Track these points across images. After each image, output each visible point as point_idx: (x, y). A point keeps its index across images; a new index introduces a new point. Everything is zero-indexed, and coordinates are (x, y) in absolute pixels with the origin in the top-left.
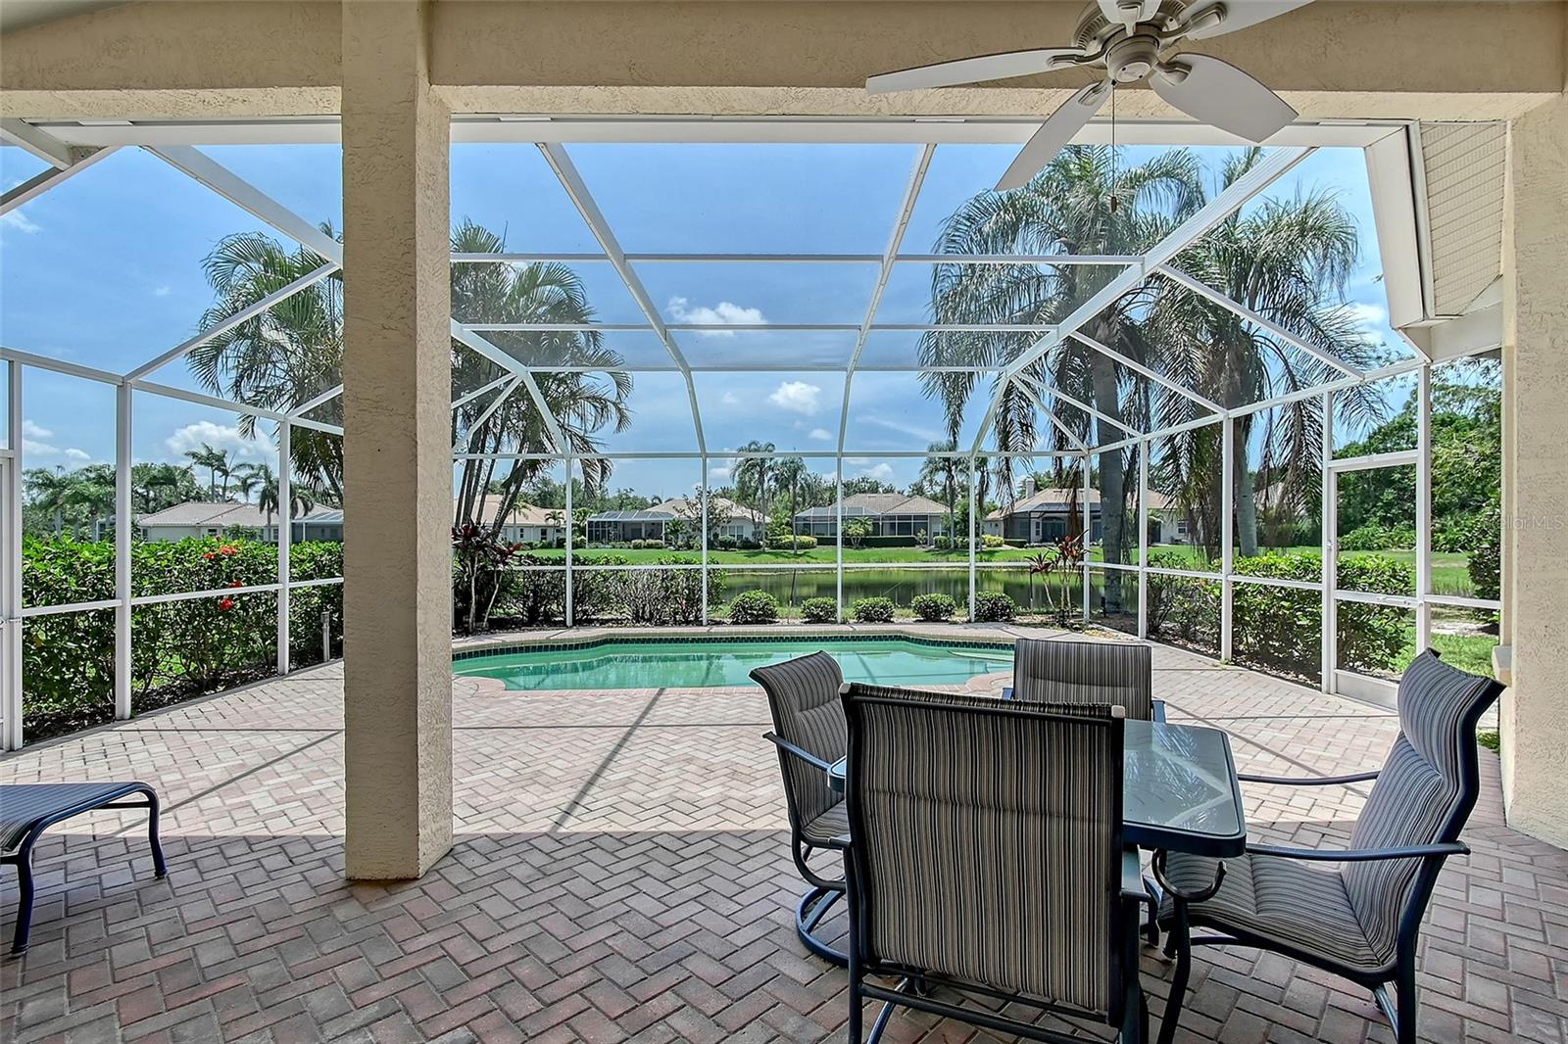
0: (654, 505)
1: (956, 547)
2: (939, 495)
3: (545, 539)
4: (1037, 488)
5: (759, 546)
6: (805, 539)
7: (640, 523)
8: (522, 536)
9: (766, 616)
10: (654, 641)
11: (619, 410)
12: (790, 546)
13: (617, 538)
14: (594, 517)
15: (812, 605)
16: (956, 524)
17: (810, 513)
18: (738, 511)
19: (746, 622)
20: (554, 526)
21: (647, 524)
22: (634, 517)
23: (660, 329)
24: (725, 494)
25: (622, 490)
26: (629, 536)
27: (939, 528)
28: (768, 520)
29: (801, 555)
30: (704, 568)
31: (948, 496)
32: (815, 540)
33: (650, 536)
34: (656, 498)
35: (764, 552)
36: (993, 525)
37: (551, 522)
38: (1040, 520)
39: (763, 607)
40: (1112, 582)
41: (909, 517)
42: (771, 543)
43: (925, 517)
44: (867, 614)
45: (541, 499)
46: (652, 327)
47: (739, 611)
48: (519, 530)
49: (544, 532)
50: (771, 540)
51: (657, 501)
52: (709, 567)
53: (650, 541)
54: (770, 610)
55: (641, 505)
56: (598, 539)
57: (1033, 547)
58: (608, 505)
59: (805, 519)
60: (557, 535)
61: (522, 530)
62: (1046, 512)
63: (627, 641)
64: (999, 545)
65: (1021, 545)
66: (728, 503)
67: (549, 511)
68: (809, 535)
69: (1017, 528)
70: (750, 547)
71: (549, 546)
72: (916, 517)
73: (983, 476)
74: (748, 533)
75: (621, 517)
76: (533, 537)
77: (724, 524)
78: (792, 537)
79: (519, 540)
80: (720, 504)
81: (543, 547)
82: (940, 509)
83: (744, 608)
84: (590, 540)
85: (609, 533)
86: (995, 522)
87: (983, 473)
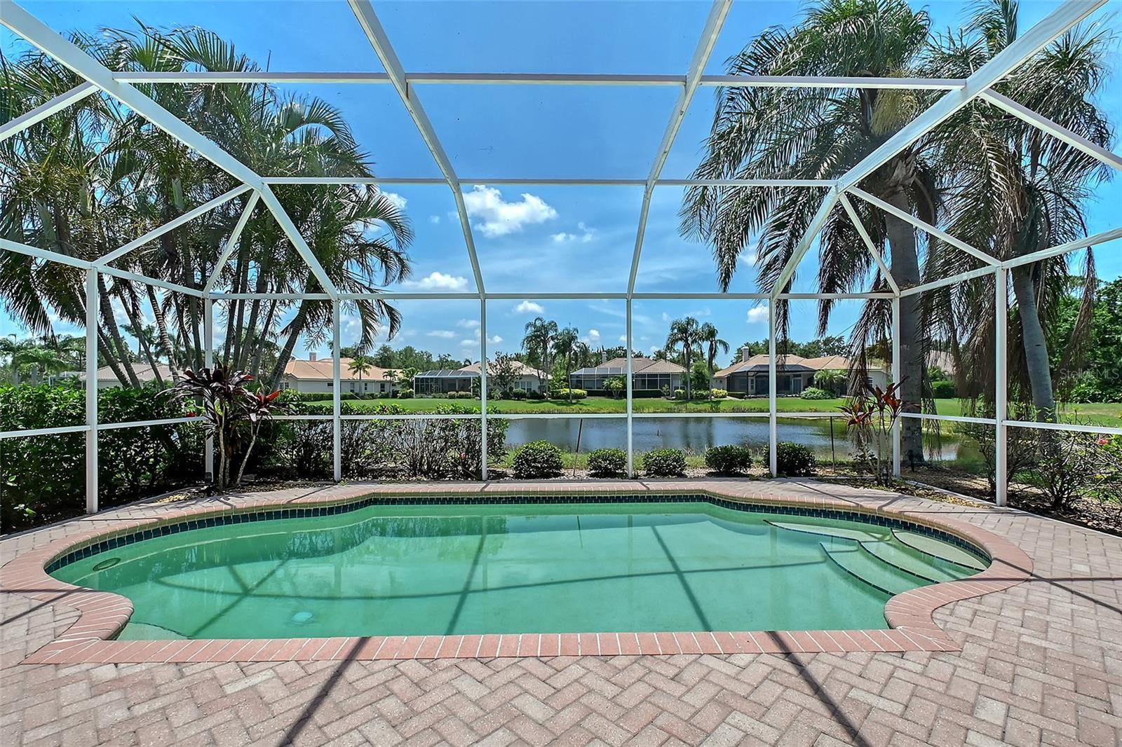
0: (465, 366)
1: (692, 398)
2: (677, 360)
3: (383, 391)
4: (751, 355)
5: (544, 397)
6: (578, 391)
7: (454, 379)
8: (366, 389)
9: (550, 470)
10: (425, 501)
11: (400, 260)
12: (567, 397)
13: (437, 391)
14: (419, 375)
15: (599, 457)
16: (691, 380)
17: (582, 372)
18: (528, 371)
19: (530, 477)
20: (390, 381)
21: (460, 379)
22: (450, 375)
23: (399, 81)
24: (518, 358)
25: (441, 355)
26: (447, 389)
27: (679, 383)
28: (550, 377)
29: (575, 404)
30: (484, 417)
31: (684, 360)
32: (585, 392)
33: (462, 389)
34: (467, 361)
35: (547, 401)
36: (719, 381)
37: (389, 378)
38: (754, 378)
39: (548, 460)
40: (913, 433)
41: (656, 375)
42: (553, 394)
43: (668, 375)
44: (660, 468)
45: (382, 362)
46: (386, 76)
47: (523, 464)
48: (364, 384)
49: (383, 386)
50: (552, 392)
51: (468, 363)
52: (490, 416)
53: (462, 393)
54: (555, 462)
55: (456, 366)
56: (422, 391)
57: (750, 398)
58: (431, 366)
59: (578, 376)
60: (392, 388)
61: (366, 385)
62: (758, 372)
63: (394, 502)
64: (724, 397)
65: (741, 397)
66: (520, 364)
67: (387, 370)
68: (581, 388)
69: (737, 385)
70: (537, 397)
71: (386, 396)
72: (661, 375)
73: (712, 344)
74: (535, 387)
75: (439, 375)
76: (375, 390)
77: (518, 381)
78: (568, 390)
79: (363, 391)
80: (514, 365)
81: (383, 397)
82: (680, 369)
83: (527, 460)
84: (417, 392)
85: (431, 387)
86: (720, 379)
87: (711, 342)
